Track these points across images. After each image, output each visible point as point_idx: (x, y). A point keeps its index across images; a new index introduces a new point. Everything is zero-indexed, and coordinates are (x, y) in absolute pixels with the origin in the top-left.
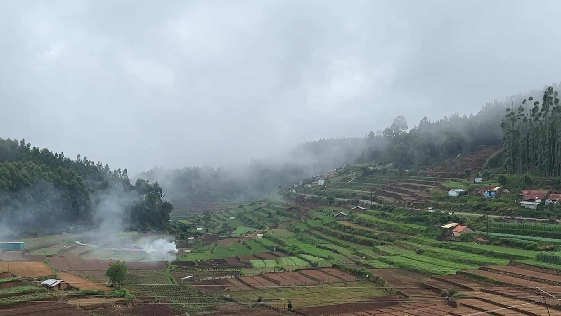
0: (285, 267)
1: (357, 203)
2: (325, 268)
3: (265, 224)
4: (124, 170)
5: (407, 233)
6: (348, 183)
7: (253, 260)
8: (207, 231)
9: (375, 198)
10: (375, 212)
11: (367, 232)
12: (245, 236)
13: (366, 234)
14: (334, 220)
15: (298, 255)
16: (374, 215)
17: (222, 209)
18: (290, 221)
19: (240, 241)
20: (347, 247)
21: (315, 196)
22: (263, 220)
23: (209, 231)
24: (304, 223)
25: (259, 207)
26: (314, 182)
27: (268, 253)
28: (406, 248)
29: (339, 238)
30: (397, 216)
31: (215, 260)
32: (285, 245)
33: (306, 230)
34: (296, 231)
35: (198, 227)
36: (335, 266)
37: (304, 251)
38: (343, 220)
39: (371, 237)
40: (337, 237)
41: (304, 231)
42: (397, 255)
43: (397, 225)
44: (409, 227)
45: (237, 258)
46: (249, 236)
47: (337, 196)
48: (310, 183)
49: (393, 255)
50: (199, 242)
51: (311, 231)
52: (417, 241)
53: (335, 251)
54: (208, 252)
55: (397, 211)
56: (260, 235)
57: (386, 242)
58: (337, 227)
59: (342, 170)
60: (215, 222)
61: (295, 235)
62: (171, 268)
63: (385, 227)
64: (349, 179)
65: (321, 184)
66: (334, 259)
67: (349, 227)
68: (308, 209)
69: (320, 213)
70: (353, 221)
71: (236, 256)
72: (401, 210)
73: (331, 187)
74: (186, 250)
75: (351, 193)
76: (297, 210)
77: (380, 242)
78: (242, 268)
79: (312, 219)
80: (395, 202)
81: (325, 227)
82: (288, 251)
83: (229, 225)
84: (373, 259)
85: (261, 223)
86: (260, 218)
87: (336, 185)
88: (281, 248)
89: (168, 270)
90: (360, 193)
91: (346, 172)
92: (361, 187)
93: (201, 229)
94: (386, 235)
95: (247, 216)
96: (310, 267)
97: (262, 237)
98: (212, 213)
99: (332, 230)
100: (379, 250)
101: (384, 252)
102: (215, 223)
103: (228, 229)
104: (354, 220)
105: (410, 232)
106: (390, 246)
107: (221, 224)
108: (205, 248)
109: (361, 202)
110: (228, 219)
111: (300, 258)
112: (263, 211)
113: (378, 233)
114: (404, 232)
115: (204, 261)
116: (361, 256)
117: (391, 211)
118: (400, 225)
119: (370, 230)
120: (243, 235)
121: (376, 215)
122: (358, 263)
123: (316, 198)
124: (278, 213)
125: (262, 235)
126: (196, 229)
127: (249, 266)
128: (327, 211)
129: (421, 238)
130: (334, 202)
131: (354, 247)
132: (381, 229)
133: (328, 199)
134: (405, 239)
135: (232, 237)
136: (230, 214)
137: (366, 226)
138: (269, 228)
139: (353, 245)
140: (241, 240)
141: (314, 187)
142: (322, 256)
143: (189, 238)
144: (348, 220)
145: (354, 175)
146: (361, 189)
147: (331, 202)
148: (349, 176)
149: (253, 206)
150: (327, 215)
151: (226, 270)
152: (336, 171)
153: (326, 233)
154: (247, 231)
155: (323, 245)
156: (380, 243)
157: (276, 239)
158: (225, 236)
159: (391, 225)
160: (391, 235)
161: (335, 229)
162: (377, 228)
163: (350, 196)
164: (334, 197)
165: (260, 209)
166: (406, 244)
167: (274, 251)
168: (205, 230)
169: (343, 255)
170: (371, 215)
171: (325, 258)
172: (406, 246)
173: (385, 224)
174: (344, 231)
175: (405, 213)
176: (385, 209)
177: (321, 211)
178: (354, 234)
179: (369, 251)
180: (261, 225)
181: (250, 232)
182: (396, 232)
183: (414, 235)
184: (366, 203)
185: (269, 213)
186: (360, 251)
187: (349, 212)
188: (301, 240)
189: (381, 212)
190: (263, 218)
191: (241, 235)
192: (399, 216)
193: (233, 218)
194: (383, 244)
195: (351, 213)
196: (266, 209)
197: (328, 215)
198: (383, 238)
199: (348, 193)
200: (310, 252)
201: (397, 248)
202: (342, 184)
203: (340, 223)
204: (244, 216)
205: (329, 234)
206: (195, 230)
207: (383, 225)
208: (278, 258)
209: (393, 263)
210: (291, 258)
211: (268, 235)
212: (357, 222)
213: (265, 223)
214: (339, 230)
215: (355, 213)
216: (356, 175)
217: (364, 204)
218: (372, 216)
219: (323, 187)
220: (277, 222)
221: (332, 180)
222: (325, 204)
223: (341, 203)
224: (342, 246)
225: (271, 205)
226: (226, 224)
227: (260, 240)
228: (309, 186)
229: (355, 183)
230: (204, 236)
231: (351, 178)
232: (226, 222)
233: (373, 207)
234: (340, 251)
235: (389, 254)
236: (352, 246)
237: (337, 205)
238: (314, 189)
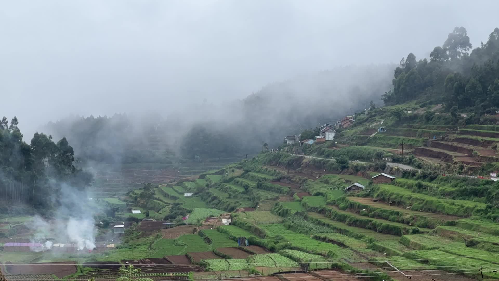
0: (257, 269)
1: (384, 169)
2: (320, 270)
3: (237, 204)
4: (13, 120)
5: (455, 215)
6: (372, 136)
7: (211, 259)
8: (147, 215)
9: (411, 160)
10: (407, 182)
11: (392, 213)
12: (203, 223)
13: (392, 217)
14: (343, 196)
15: (282, 251)
16: (406, 186)
17: (173, 180)
18: (277, 198)
19: (195, 230)
20: (359, 237)
21: (319, 159)
22: (235, 197)
23: (150, 215)
24: (298, 201)
25: (230, 177)
26: (318, 135)
27: (236, 248)
28: (452, 238)
29: (350, 225)
30: (441, 188)
31: (152, 260)
32: (264, 236)
33: (299, 211)
34: (284, 214)
35: (134, 210)
36: (335, 267)
37: (291, 244)
38: (358, 196)
39: (398, 222)
40: (346, 223)
41: (297, 213)
42: (434, 248)
43: (440, 202)
44: (459, 205)
45: (187, 256)
46: (211, 222)
47: (353, 158)
48: (313, 138)
49: (429, 249)
50: (132, 233)
51: (307, 213)
52: (470, 227)
53: (341, 245)
54: (144, 248)
55: (442, 179)
56: (226, 221)
57: (421, 230)
58: (347, 208)
59: (363, 117)
60: (162, 201)
61: (280, 219)
62: (82, 272)
63: (421, 205)
64: (374, 130)
65: (329, 140)
66: (337, 256)
67: (365, 207)
68: (307, 180)
69: (325, 185)
70: (372, 197)
71: (185, 254)
72: (448, 178)
73: (344, 143)
74: (108, 244)
75: (375, 153)
76: (288, 182)
77: (411, 228)
78: (191, 272)
79: (311, 195)
80: (441, 166)
81: (329, 207)
82: (267, 245)
83: (182, 206)
84: (398, 255)
85: (232, 202)
86: (230, 195)
87: (353, 140)
88: (258, 240)
89: (76, 276)
90: (389, 152)
91: (369, 120)
92: (391, 142)
93: (139, 212)
94: (421, 217)
95: (211, 191)
96: (298, 268)
97: (230, 224)
98: (157, 187)
99: (340, 211)
100: (409, 241)
101: (416, 245)
102: (161, 203)
103: (180, 212)
104: (375, 195)
105: (459, 214)
106: (426, 235)
107: (170, 204)
108: (141, 241)
109: (388, 166)
110: (181, 196)
111: (284, 256)
112: (237, 183)
113: (410, 215)
114: (451, 213)
115: (135, 261)
116: (380, 252)
117: (432, 179)
118: (446, 202)
119: (398, 210)
120: (201, 221)
121: (409, 187)
122: (373, 263)
123: (320, 161)
124: (259, 186)
125: (230, 221)
126: (132, 212)
127: (203, 268)
128: (335, 182)
129: (477, 223)
130: (348, 167)
131: (370, 237)
132: (415, 208)
133: (338, 162)
134: (452, 224)
135: (185, 224)
136: (185, 188)
137: (393, 204)
138: (242, 209)
139: (370, 235)
140: (197, 228)
141: (317, 143)
142: (319, 251)
143: (116, 226)
144: (367, 196)
145: (382, 123)
146: (390, 146)
147: (344, 168)
148: (374, 125)
149: (221, 176)
150: (334, 189)
151: (167, 275)
152: (355, 118)
153: (329, 217)
154: (209, 215)
155: (323, 236)
156: (411, 231)
157: (250, 227)
158: (174, 222)
159: (432, 202)
160: (430, 217)
161: (344, 209)
162: (409, 207)
163: (372, 157)
164: (347, 159)
165: (231, 179)
166: (453, 232)
167: (245, 246)
168: (144, 213)
169: (351, 249)
170: (401, 186)
171: (324, 255)
172: (451, 235)
173: (422, 201)
174: (358, 213)
175: (454, 182)
176: (424, 177)
177: (327, 182)
178: (373, 216)
179: (393, 244)
180: (232, 205)
181: (213, 216)
182: (439, 213)
183: (466, 217)
184: (396, 168)
185: (244, 187)
186: (379, 244)
187: (368, 182)
188: (289, 227)
189: (417, 182)
190: (236, 193)
191: (199, 221)
192: (444, 187)
193: (189, 195)
194: (415, 232)
195: (370, 184)
196: (240, 180)
197: (337, 189)
198: (418, 223)
199: (369, 153)
200: (300, 246)
201: (437, 237)
202: (362, 139)
203: (353, 199)
204: (207, 191)
205: (334, 218)
206: (131, 214)
207: (419, 202)
208: (250, 256)
209: (426, 262)
210: (271, 255)
211: (240, 221)
212: (379, 198)
213: (237, 202)
214: (351, 211)
215: (377, 184)
216: (385, 124)
217: (394, 170)
218: (402, 189)
219: (332, 144)
220: (256, 201)
221: (347, 132)
222: (333, 170)
223: (359, 168)
224: (353, 237)
225: (250, 173)
226: (178, 204)
227: (226, 229)
228: (311, 142)
229: (382, 136)
230: (141, 224)
231: (377, 128)
232: (177, 201)
233: (405, 174)
234: (347, 244)
235: (423, 248)
236: (367, 236)
237: (353, 171)
238: (317, 146)
